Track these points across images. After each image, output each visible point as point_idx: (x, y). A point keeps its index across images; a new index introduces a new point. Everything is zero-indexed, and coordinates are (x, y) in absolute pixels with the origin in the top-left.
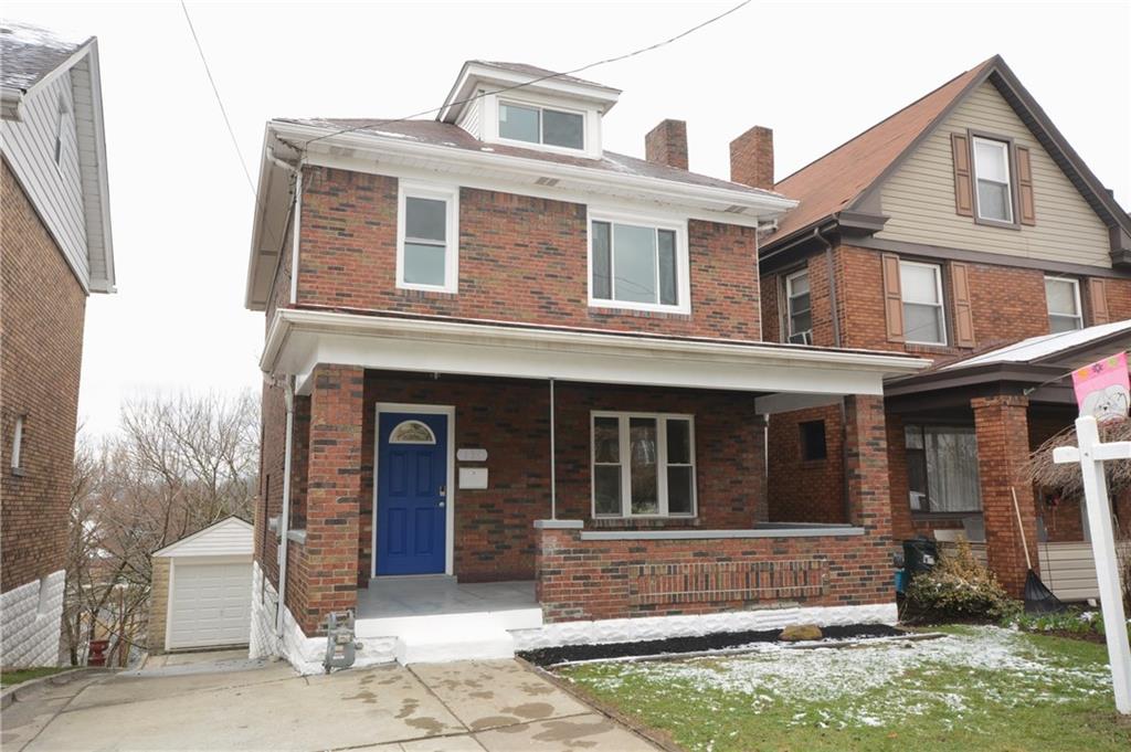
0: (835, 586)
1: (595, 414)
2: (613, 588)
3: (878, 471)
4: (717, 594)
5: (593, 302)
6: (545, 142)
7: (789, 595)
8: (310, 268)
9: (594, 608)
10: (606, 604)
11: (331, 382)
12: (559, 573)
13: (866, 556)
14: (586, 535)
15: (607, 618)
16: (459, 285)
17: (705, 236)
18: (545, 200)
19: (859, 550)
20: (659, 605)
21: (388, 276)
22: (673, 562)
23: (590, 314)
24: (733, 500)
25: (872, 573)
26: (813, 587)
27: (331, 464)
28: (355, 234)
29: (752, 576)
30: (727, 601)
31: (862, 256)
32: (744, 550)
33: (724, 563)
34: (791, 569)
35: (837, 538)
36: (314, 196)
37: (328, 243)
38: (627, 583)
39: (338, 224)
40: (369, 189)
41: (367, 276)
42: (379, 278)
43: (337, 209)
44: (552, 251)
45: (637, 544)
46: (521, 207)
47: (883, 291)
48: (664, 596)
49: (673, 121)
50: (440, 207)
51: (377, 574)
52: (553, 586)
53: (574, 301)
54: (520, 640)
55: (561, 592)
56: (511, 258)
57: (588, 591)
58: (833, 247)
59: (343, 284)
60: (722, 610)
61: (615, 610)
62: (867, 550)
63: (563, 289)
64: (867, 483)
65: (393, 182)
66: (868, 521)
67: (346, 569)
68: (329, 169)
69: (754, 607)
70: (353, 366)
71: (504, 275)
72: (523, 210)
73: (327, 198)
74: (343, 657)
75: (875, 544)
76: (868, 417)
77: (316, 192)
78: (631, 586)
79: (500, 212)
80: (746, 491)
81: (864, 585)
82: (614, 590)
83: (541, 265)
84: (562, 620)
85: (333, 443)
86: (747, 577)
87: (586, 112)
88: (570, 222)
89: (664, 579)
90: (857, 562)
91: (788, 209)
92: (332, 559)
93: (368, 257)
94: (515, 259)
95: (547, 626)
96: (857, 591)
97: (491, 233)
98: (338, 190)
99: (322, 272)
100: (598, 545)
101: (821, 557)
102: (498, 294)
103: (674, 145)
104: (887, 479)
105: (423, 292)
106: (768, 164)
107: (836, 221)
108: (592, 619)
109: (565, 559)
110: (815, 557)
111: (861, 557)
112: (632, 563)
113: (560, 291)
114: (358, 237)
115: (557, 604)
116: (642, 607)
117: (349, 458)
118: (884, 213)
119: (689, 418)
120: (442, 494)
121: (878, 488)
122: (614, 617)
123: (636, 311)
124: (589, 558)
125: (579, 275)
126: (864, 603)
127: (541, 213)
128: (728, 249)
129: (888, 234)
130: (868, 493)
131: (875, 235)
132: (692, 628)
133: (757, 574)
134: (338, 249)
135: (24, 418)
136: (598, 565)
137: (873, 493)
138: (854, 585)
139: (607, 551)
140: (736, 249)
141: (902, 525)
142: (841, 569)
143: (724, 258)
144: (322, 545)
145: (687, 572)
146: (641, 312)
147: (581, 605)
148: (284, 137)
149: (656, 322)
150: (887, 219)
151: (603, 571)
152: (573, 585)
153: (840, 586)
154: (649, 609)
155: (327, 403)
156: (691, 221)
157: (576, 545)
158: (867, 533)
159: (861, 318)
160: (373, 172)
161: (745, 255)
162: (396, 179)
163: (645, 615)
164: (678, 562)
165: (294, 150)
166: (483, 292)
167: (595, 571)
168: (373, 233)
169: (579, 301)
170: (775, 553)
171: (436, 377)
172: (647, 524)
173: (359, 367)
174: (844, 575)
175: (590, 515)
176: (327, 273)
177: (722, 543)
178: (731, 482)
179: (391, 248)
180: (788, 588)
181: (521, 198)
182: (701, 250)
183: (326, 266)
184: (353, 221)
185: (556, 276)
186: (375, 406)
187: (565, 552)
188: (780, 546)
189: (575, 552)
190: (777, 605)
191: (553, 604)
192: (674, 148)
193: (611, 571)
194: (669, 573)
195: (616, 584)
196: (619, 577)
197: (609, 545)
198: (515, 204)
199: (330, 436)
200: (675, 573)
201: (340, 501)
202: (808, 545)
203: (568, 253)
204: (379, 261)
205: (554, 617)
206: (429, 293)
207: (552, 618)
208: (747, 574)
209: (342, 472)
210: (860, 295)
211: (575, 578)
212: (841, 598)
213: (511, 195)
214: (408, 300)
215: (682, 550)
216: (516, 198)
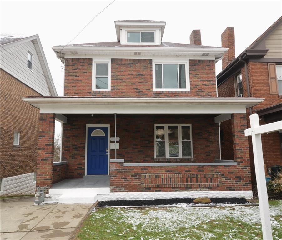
0: (224, 184)
1: (155, 125)
2: (135, 182)
3: (244, 142)
4: (174, 185)
5: (155, 89)
6: (141, 42)
7: (204, 186)
8: (67, 87)
9: (128, 188)
10: (133, 187)
11: (44, 118)
12: (116, 176)
13: (238, 173)
14: (125, 164)
15: (133, 191)
16: (111, 88)
17: (195, 65)
18: (138, 59)
19: (235, 171)
20: (152, 188)
21: (89, 87)
22: (157, 173)
23: (153, 93)
24: (206, 152)
25: (241, 179)
26: (215, 184)
27: (43, 143)
28: (80, 76)
29: (189, 179)
30: (179, 187)
31: (259, 65)
32: (186, 170)
33: (177, 174)
34: (205, 177)
35: (225, 166)
36: (68, 66)
37: (72, 79)
38: (140, 180)
39: (75, 74)
40: (84, 63)
41: (83, 88)
42: (87, 88)
43: (75, 70)
44: (140, 75)
45: (144, 168)
46: (130, 62)
47: (268, 77)
48: (154, 185)
49: (196, 30)
50: (106, 65)
51: (87, 174)
52: (113, 181)
53: (148, 90)
54: (102, 198)
55: (117, 183)
56: (127, 78)
57: (126, 183)
58: (247, 64)
59: (76, 91)
60: (177, 191)
61: (136, 189)
62: (239, 170)
63: (144, 86)
64: (239, 146)
65: (91, 60)
66: (239, 160)
67: (47, 174)
68: (72, 58)
69: (190, 190)
70: (50, 113)
71: (125, 84)
72: (131, 63)
73: (72, 67)
74: (38, 201)
75: (242, 169)
76: (239, 122)
77: (69, 65)
78: (142, 181)
79: (123, 65)
80: (211, 149)
81: (237, 183)
82: (136, 183)
83: (138, 80)
84: (117, 192)
85: (44, 136)
86: (187, 180)
87: (155, 31)
88: (147, 65)
89: (154, 179)
90: (234, 175)
91: (225, 52)
92: (43, 171)
93: (83, 82)
94: (128, 78)
95: (111, 194)
96: (234, 186)
97: (121, 71)
98: (74, 64)
99: (70, 88)
100: (130, 167)
101: (218, 173)
102: (123, 90)
103: (196, 38)
104: (248, 144)
105: (100, 91)
106: (232, 39)
107: (246, 54)
108: (127, 192)
109: (118, 172)
110: (215, 173)
111: (236, 173)
112: (142, 174)
113: (143, 87)
114: (81, 77)
115: (115, 186)
116: (146, 188)
117: (49, 141)
118: (267, 48)
119: (190, 125)
120: (107, 151)
121: (244, 148)
122: (135, 191)
123: (170, 91)
124: (126, 172)
125: (149, 82)
126: (237, 190)
127: (137, 64)
128: (203, 68)
129: (268, 56)
130: (239, 150)
131: (264, 57)
132: (165, 196)
133: (191, 178)
134: (75, 81)
135: (20, 132)
136: (130, 174)
137: (242, 150)
138: (232, 183)
139: (133, 169)
140: (207, 68)
141: (278, 161)
142: (227, 177)
143: (202, 71)
144: (40, 167)
145: (163, 177)
146: (171, 92)
147: (123, 187)
148: (57, 51)
149: (177, 94)
150: (268, 50)
151: (131, 176)
152: (120, 180)
153: (226, 184)
154: (148, 189)
155: (42, 125)
156: (190, 60)
157: (122, 168)
158: (239, 164)
159: (259, 87)
160: (85, 58)
161: (210, 69)
162: (92, 59)
163: (147, 191)
164: (160, 174)
165: (62, 54)
166: (118, 90)
167: (128, 176)
168: (85, 75)
169: (150, 90)
170: (198, 171)
171: (92, 115)
172: (174, 160)
173: (52, 113)
174: (228, 179)
175: (154, 157)
176: (72, 88)
177: (177, 168)
178: (206, 146)
179: (90, 79)
180: (203, 184)
181: (130, 60)
182: (193, 69)
183: (71, 86)
184: (79, 72)
185: (142, 83)
186: (86, 125)
187: (118, 170)
188: (200, 169)
189: (121, 170)
190: (200, 190)
191: (114, 186)
192: (196, 39)
193: (134, 176)
194: (156, 177)
195: (136, 180)
196: (137, 178)
197: (133, 168)
198: (129, 62)
199: (43, 134)
200: (158, 177)
201: (46, 154)
202: (212, 168)
203: (146, 75)
204: (87, 83)
205: (114, 191)
206: (101, 91)
207: (113, 191)
208: (187, 178)
209: (47, 145)
210: (258, 79)
211: (122, 178)
212: (226, 188)
213: (127, 59)
214: (95, 94)
215: (161, 170)
216: (128, 60)
